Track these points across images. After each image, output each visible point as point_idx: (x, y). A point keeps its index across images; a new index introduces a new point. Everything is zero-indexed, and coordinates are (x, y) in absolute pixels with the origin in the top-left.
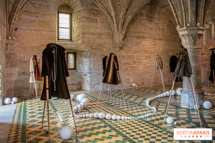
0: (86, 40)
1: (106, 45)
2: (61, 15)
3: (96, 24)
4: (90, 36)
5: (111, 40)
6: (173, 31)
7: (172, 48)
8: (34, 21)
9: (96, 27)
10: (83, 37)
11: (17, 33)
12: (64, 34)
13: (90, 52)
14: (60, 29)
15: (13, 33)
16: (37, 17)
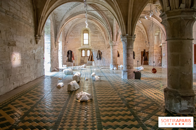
0: (93, 45)
1: (102, 46)
2: (84, 34)
3: (97, 37)
4: (94, 43)
5: (104, 44)
6: (141, 36)
7: (140, 46)
8: (73, 39)
9: (97, 39)
10: (91, 44)
11: (68, 43)
12: (86, 42)
13: (94, 49)
14: (84, 40)
15: (66, 44)
16: (74, 37)
